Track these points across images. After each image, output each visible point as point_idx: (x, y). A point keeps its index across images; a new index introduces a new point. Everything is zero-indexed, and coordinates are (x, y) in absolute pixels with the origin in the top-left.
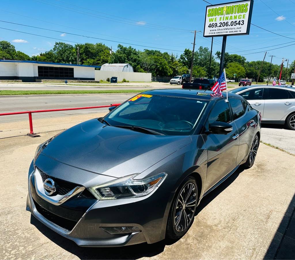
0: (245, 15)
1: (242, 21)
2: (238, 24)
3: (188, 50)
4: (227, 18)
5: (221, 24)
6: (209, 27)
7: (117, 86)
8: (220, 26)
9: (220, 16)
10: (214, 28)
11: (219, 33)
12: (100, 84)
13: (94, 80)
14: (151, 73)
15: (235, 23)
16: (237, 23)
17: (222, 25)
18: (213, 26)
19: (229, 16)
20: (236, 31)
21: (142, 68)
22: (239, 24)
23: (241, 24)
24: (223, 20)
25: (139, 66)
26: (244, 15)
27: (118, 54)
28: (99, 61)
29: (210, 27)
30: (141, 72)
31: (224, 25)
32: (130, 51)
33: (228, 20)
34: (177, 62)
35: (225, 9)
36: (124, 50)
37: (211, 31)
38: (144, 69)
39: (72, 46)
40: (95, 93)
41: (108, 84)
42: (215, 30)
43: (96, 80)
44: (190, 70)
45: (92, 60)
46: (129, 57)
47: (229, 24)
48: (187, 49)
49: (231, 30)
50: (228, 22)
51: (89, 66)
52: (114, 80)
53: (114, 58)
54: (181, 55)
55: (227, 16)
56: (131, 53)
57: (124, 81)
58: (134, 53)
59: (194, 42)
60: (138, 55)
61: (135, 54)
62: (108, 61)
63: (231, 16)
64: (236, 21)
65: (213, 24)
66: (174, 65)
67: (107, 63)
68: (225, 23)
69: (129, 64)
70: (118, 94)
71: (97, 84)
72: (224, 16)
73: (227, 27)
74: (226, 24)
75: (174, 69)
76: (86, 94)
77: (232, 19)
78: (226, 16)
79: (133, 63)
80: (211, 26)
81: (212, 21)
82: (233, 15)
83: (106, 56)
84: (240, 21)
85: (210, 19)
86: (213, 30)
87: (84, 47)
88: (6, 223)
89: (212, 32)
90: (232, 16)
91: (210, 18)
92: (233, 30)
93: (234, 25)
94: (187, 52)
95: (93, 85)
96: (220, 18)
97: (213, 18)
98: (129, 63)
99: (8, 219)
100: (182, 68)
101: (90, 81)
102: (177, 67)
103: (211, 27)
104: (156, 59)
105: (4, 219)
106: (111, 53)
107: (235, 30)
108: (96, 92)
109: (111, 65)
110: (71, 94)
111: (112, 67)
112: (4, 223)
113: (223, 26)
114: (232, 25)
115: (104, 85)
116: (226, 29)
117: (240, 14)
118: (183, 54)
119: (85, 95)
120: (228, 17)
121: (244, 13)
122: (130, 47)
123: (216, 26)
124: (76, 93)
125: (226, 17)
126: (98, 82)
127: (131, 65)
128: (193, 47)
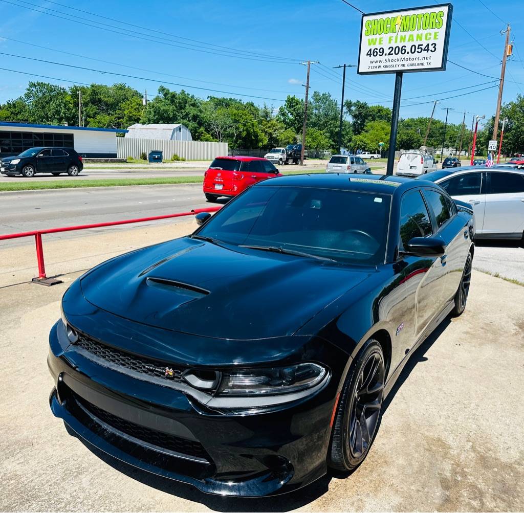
0: (438, 32)
1: (432, 45)
2: (424, 50)
3: (293, 99)
4: (403, 39)
5: (391, 49)
6: (367, 55)
7: (165, 168)
8: (390, 54)
9: (389, 35)
10: (378, 58)
11: (387, 66)
12: (129, 165)
13: (116, 157)
14: (227, 143)
15: (418, 48)
16: (423, 47)
17: (393, 52)
18: (375, 54)
19: (408, 34)
20: (421, 64)
21: (209, 134)
22: (428, 50)
23: (431, 51)
24: (396, 42)
25: (202, 129)
26: (435, 33)
27: (159, 105)
28: (121, 120)
29: (370, 55)
30: (207, 140)
31: (397, 52)
32: (182, 99)
33: (404, 41)
34: (274, 122)
35: (399, 21)
36: (172, 97)
37: (372, 62)
38: (212, 135)
39: (63, 89)
40: (130, 185)
41: (145, 166)
42: (381, 62)
43: (119, 157)
44: (299, 137)
45: (107, 118)
46: (183, 111)
47: (408, 49)
48: (291, 97)
49: (412, 62)
50: (405, 47)
51: (100, 129)
52: (156, 157)
53: (153, 113)
54: (280, 109)
55: (403, 34)
56: (186, 103)
57: (176, 159)
58: (190, 103)
59: (308, 84)
60: (199, 108)
61: (194, 105)
62: (140, 119)
63: (410, 35)
64: (422, 45)
65: (375, 50)
66: (269, 127)
67: (138, 123)
68: (398, 47)
69: (184, 126)
70: (176, 186)
71: (122, 165)
72: (396, 33)
73: (403, 56)
74: (402, 50)
75: (270, 134)
76: (112, 187)
77: (413, 40)
78: (400, 34)
79: (190, 123)
80: (372, 53)
81: (374, 44)
82: (415, 33)
83: (135, 109)
84: (428, 45)
85: (369, 40)
86: (376, 62)
87: (89, 92)
88: (86, 498)
89: (374, 64)
90: (412, 35)
91: (371, 37)
92: (416, 62)
93: (418, 52)
94: (291, 103)
95: (117, 168)
96: (390, 38)
97: (376, 39)
98: (183, 124)
99: (84, 486)
100: (284, 132)
101: (108, 160)
102: (275, 131)
103: (372, 56)
104: (235, 115)
105: (77, 488)
106: (144, 103)
107: (419, 62)
108: (132, 182)
109: (146, 126)
110: (83, 188)
111: (149, 130)
112: (81, 497)
113: (396, 54)
114: (413, 51)
115: (139, 168)
116: (402, 60)
117: (428, 31)
118: (284, 106)
119: (111, 189)
120: (405, 36)
121: (436, 30)
122: (183, 92)
123: (381, 54)
124: (93, 186)
125: (402, 36)
126: (125, 161)
127: (187, 127)
128: (305, 92)
